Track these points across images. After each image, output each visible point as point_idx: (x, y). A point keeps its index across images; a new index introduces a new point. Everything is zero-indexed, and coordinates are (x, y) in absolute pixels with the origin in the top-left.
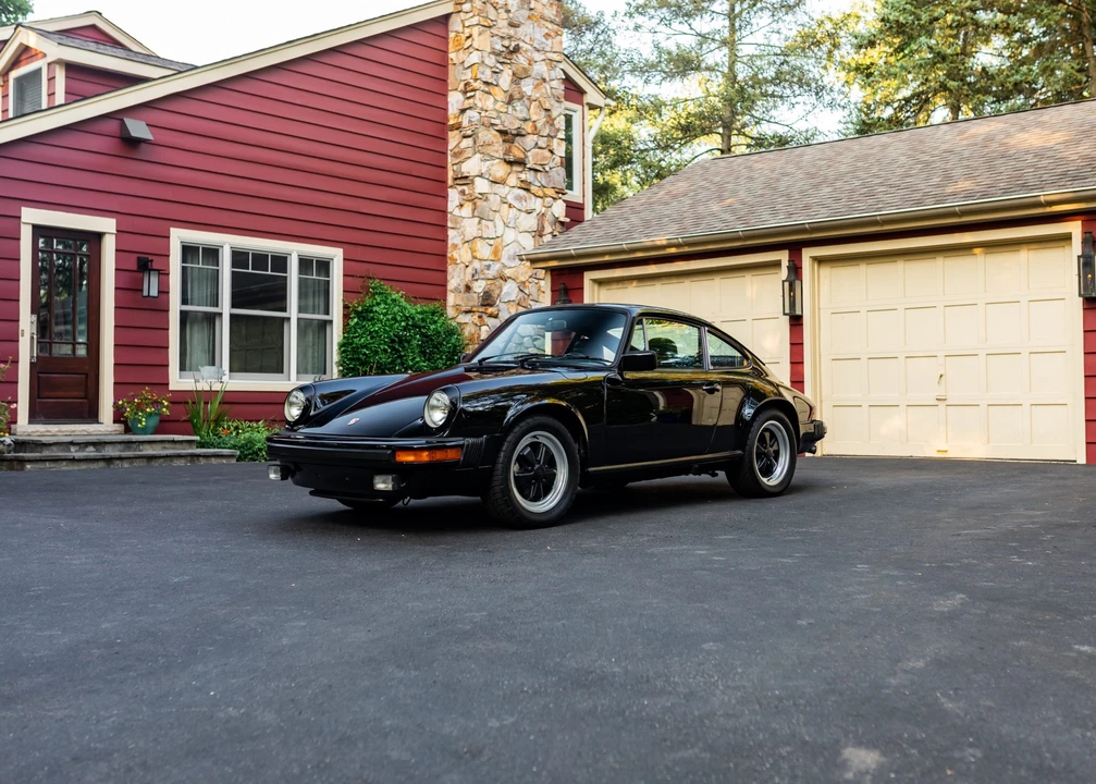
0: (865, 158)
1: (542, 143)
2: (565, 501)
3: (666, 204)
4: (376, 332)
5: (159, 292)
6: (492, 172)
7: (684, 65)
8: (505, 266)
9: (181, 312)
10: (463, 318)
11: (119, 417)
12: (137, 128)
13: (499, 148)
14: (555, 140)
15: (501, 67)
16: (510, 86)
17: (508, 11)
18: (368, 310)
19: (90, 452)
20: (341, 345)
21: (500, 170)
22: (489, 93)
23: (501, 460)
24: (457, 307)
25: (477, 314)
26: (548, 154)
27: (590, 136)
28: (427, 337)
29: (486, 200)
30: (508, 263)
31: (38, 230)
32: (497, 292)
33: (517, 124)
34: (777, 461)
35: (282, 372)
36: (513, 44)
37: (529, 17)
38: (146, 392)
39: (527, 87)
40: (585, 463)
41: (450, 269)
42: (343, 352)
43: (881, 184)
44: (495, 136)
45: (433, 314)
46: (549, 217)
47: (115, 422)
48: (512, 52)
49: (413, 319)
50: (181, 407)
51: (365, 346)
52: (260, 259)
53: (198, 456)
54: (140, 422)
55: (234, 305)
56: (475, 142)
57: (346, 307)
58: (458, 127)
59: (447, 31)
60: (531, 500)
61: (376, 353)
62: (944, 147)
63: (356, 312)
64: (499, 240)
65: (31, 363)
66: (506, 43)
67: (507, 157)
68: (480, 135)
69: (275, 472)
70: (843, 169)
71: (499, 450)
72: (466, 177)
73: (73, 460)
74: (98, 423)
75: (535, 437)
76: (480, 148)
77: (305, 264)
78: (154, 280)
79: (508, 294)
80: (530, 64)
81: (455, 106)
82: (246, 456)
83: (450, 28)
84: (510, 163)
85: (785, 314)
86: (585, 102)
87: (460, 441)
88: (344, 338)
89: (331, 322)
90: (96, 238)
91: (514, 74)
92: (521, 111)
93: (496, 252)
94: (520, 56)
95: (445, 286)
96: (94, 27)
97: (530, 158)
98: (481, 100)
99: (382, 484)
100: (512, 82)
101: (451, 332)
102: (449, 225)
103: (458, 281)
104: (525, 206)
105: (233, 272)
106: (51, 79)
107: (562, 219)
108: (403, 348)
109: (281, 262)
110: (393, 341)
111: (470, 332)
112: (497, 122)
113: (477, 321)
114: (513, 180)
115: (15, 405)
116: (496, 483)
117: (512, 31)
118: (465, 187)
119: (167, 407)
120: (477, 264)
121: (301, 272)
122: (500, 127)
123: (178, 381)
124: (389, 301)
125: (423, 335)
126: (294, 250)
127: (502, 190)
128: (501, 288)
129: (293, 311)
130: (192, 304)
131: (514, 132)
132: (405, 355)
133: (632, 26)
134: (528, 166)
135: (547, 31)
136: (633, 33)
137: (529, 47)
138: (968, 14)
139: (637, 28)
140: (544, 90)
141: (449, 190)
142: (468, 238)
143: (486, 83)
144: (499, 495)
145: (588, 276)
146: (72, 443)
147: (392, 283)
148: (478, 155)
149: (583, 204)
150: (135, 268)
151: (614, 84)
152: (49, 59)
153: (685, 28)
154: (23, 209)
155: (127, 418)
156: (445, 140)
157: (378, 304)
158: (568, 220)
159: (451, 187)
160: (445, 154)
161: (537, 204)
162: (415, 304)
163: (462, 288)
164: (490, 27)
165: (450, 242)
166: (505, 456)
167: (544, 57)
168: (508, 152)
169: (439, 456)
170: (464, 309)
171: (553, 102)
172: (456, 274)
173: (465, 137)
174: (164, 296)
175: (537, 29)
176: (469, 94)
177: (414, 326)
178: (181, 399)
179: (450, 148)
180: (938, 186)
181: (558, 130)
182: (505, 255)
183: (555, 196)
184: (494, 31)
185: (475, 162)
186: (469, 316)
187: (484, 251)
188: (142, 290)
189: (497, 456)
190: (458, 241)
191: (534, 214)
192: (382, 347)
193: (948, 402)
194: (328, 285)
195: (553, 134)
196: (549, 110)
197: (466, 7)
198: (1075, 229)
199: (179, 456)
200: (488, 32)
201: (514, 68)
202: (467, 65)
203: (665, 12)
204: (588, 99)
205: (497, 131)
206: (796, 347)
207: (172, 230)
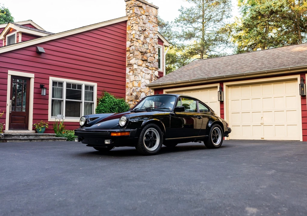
0: (240, 59)
1: (152, 55)
2: (159, 148)
3: (186, 71)
4: (106, 106)
5: (46, 94)
6: (138, 63)
7: (190, 36)
10: (130, 103)
11: (34, 128)
12: (41, 49)
13: (140, 56)
14: (155, 55)
15: (141, 35)
16: (143, 40)
18: (104, 100)
19: (26, 137)
20: (96, 110)
21: (140, 62)
22: (138, 42)
23: (141, 136)
24: (128, 99)
25: (134, 101)
26: (154, 58)
27: (165, 54)
28: (120, 107)
29: (137, 70)
30: (142, 88)
31: (13, 76)
32: (139, 95)
33: (145, 50)
34: (218, 138)
35: (80, 117)
36: (144, 29)
37: (148, 22)
38: (42, 121)
39: (148, 40)
40: (165, 137)
41: (126, 89)
43: (245, 66)
44: (139, 53)
45: (122, 101)
46: (154, 75)
47: (33, 130)
48: (144, 31)
49: (116, 102)
50: (52, 126)
52: (74, 86)
53: (56, 139)
54: (40, 130)
55: (67, 98)
56: (134, 55)
57: (98, 99)
58: (129, 51)
59: (126, 25)
60: (149, 147)
61: (106, 112)
62: (262, 56)
63: (101, 101)
64: (140, 81)
65: (10, 113)
66: (142, 28)
67: (142, 59)
68: (135, 53)
69: (77, 140)
70: (234, 62)
72: (131, 64)
73: (21, 140)
74: (28, 130)
75: (150, 129)
77: (87, 87)
78: (45, 91)
79: (142, 96)
80: (149, 34)
81: (128, 45)
82: (69, 139)
83: (127, 24)
84: (143, 61)
85: (219, 101)
86: (164, 45)
87: (129, 130)
88: (97, 107)
89: (94, 103)
90: (29, 79)
91: (144, 37)
92: (146, 47)
93: (139, 85)
94: (146, 32)
95: (125, 94)
96: (30, 24)
97: (149, 59)
98: (135, 43)
99: (107, 142)
100: (144, 39)
101: (126, 106)
102: (126, 77)
103: (129, 92)
104: (147, 72)
105: (67, 89)
106: (18, 37)
107: (157, 76)
108: (113, 110)
109: (80, 86)
110: (111, 108)
111: (132, 106)
112: (140, 49)
113: (134, 103)
114: (144, 65)
115: (5, 124)
116: (139, 142)
117: (144, 25)
118: (131, 67)
119: (47, 126)
120: (134, 88)
121: (85, 89)
123: (51, 119)
124: (110, 98)
125: (119, 107)
126: (84, 83)
127: (141, 68)
128: (140, 94)
129: (83, 100)
130: (55, 98)
131: (144, 52)
133: (176, 25)
134: (148, 61)
135: (153, 25)
136: (176, 27)
137: (148, 29)
138: (267, 22)
139: (178, 26)
140: (152, 41)
142: (131, 81)
143: (137, 39)
144: (140, 146)
145: (165, 91)
146: (20, 135)
147: (110, 93)
148: (134, 58)
149: (163, 72)
150: (39, 87)
151: (171, 41)
152: (17, 31)
153: (191, 26)
154: (8, 70)
155: (36, 129)
156: (125, 54)
157: (107, 98)
158: (159, 76)
159: (127, 67)
160: (125, 58)
161: (151, 72)
162: (117, 99)
163: (130, 94)
164: (138, 24)
165: (127, 82)
166: (142, 135)
167: (152, 32)
168: (142, 57)
169: (123, 134)
170: (130, 100)
171: (155, 44)
172: (128, 91)
173: (131, 53)
175: (151, 25)
176: (132, 42)
177: (117, 104)
178: (51, 124)
179: (127, 56)
180: (260, 66)
181: (156, 52)
182: (142, 85)
183: (155, 70)
184: (139, 25)
185: (134, 60)
186: (132, 102)
187: (136, 84)
188: (41, 94)
189: (140, 134)
190: (129, 81)
191: (150, 74)
192: (107, 110)
193: (264, 125)
194: (93, 93)
195: (155, 53)
196: (154, 46)
197: (132, 18)
198: (298, 77)
199: (51, 139)
200: (137, 25)
201: (144, 35)
202: (131, 34)
203: (185, 22)
204: (164, 44)
205: (140, 52)
206: (222, 110)
207: (50, 77)
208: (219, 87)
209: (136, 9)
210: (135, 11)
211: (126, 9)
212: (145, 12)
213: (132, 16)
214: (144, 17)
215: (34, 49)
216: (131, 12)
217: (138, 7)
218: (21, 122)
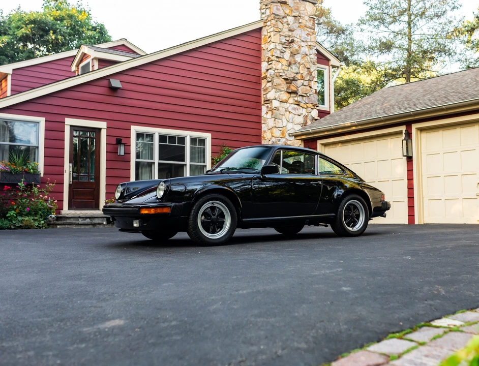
1: (306, 83)
3: (359, 108)
5: (125, 153)
6: (281, 97)
7: (387, 47)
9: (136, 162)
12: (115, 83)
13: (284, 86)
14: (312, 82)
15: (285, 50)
16: (290, 58)
17: (288, 24)
19: (88, 221)
21: (285, 96)
22: (279, 62)
26: (309, 88)
27: (333, 80)
29: (278, 110)
30: (288, 139)
31: (73, 128)
33: (293, 75)
34: (358, 219)
36: (291, 39)
37: (299, 27)
39: (298, 58)
40: (240, 217)
41: (263, 141)
43: (453, 92)
44: (282, 81)
46: (310, 117)
48: (290, 43)
52: (172, 138)
55: (160, 159)
56: (272, 84)
57: (212, 159)
60: (210, 233)
64: (284, 128)
65: (69, 184)
66: (287, 39)
67: (288, 90)
68: (275, 81)
70: (441, 86)
72: (269, 100)
73: (78, 224)
74: (99, 210)
75: (213, 203)
76: (275, 87)
77: (193, 140)
78: (122, 148)
80: (299, 48)
81: (264, 69)
83: (262, 34)
84: (290, 93)
85: (404, 156)
86: (330, 64)
87: (169, 204)
89: (206, 166)
90: (99, 130)
91: (291, 53)
92: (295, 69)
93: (283, 134)
94: (294, 44)
96: (123, 45)
97: (300, 90)
98: (275, 65)
99: (135, 224)
100: (291, 56)
102: (262, 122)
104: (297, 112)
105: (160, 145)
106: (93, 66)
107: (316, 118)
109: (182, 140)
112: (283, 74)
114: (291, 101)
117: (290, 33)
118: (268, 105)
120: (274, 139)
121: (191, 144)
122: (285, 77)
126: (188, 135)
127: (286, 105)
129: (188, 161)
130: (141, 159)
131: (291, 79)
133: (359, 30)
134: (299, 94)
135: (308, 32)
137: (299, 40)
139: (362, 30)
140: (306, 60)
141: (262, 106)
142: (270, 127)
143: (277, 57)
145: (319, 142)
146: (80, 217)
148: (274, 90)
149: (330, 111)
150: (115, 143)
152: (92, 57)
153: (386, 29)
154: (66, 119)
156: (260, 84)
158: (319, 118)
160: (260, 90)
161: (304, 112)
164: (279, 32)
165: (263, 130)
167: (306, 44)
168: (288, 88)
169: (159, 211)
171: (311, 64)
173: (268, 82)
174: (128, 155)
175: (303, 32)
176: (270, 63)
179: (262, 87)
181: (314, 77)
182: (287, 135)
183: (313, 107)
184: (281, 33)
185: (273, 93)
187: (277, 133)
188: (117, 153)
190: (266, 129)
191: (302, 116)
194: (204, 151)
195: (311, 79)
196: (308, 68)
197: (268, 24)
200: (278, 34)
201: (291, 50)
202: (269, 49)
203: (376, 23)
204: (331, 63)
205: (283, 78)
206: (410, 172)
207: (132, 126)
208: (404, 132)
209: (275, 7)
210: (274, 10)
211: (261, 9)
212: (292, 10)
213: (269, 19)
214: (290, 19)
215: (105, 82)
216: (268, 12)
217: (279, 4)
218: (89, 197)
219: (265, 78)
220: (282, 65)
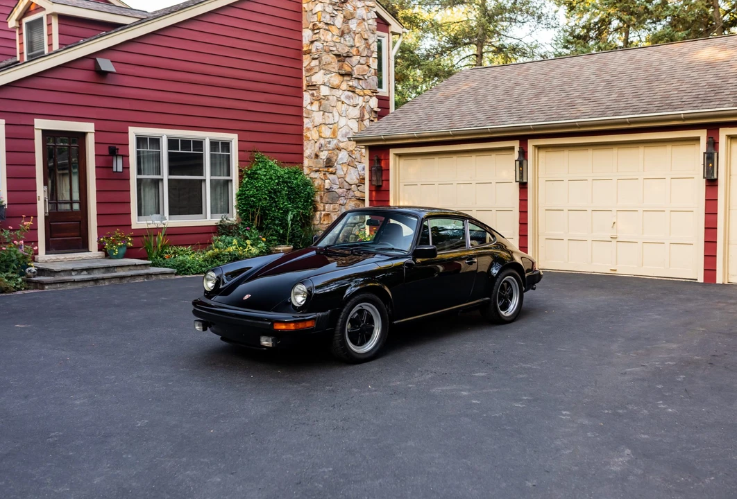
1: (363, 61)
2: (380, 344)
4: (260, 187)
5: (123, 168)
6: (331, 82)
8: (340, 141)
9: (138, 179)
10: (313, 175)
11: (101, 248)
12: (106, 65)
13: (335, 65)
14: (371, 59)
15: (336, 13)
16: (342, 25)
18: (255, 173)
19: (84, 276)
20: (238, 195)
21: (336, 80)
22: (329, 30)
23: (339, 324)
24: (310, 167)
25: (323, 173)
26: (367, 68)
27: (394, 52)
28: (291, 188)
29: (328, 99)
30: (341, 139)
31: (46, 133)
32: (335, 158)
33: (347, 49)
34: (511, 300)
35: (202, 213)
38: (118, 232)
39: (353, 25)
40: (392, 318)
41: (305, 143)
42: (239, 199)
44: (333, 58)
45: (295, 173)
46: (367, 107)
47: (99, 250)
48: (343, 3)
49: (283, 177)
50: (139, 239)
51: (253, 196)
52: (186, 143)
53: (151, 274)
54: (115, 251)
55: (170, 173)
56: (320, 63)
57: (240, 171)
60: (358, 346)
61: (260, 200)
63: (247, 174)
64: (336, 125)
65: (45, 217)
67: (340, 71)
68: (323, 58)
69: (199, 326)
71: (339, 318)
72: (315, 85)
73: (74, 282)
74: (89, 251)
75: (361, 306)
76: (324, 67)
77: (214, 144)
78: (120, 161)
79: (342, 158)
80: (354, 10)
81: (307, 39)
82: (181, 272)
84: (342, 75)
85: (516, 181)
86: (390, 31)
87: (313, 315)
88: (240, 190)
89: (231, 180)
90: (83, 135)
91: (344, 17)
92: (349, 41)
93: (334, 133)
94: (348, 5)
95: (302, 154)
97: (355, 71)
98: (324, 35)
99: (266, 342)
100: (343, 22)
101: (306, 184)
102: (304, 115)
103: (311, 151)
104: (352, 102)
105: (169, 153)
106: (49, 25)
107: (376, 109)
108: (277, 196)
109: (199, 144)
110: (270, 192)
111: (318, 184)
112: (334, 49)
113: (322, 177)
114: (344, 86)
115: (36, 247)
116: (337, 338)
118: (314, 92)
119: (130, 242)
120: (322, 141)
121: (211, 150)
122: (336, 52)
123: (137, 223)
124: (267, 167)
126: (207, 136)
127: (338, 93)
128: (337, 155)
129: (208, 175)
130: (144, 174)
131: (345, 55)
132: (278, 201)
134: (354, 76)
140: (364, 27)
141: (304, 93)
142: (316, 124)
143: (327, 24)
144: (338, 345)
145: (392, 152)
146: (73, 270)
147: (269, 154)
148: (322, 71)
149: (389, 97)
150: (107, 153)
151: (409, 12)
152: (48, 11)
154: (35, 120)
155: (106, 249)
156: (301, 61)
157: (260, 169)
158: (379, 110)
159: (305, 91)
160: (301, 69)
161: (360, 101)
162: (284, 167)
163: (313, 156)
165: (305, 126)
167: (363, 5)
168: (341, 68)
169: (301, 326)
170: (314, 169)
171: (370, 34)
172: (309, 147)
173: (314, 59)
174: (126, 170)
176: (316, 31)
177: (284, 182)
178: (140, 234)
179: (304, 65)
181: (373, 52)
182: (339, 134)
183: (371, 95)
185: (320, 76)
186: (318, 173)
187: (327, 132)
188: (112, 168)
189: (337, 321)
190: (310, 125)
191: (358, 107)
192: (263, 196)
193: (618, 240)
194: (228, 158)
195: (369, 55)
196: (367, 39)
198: (703, 134)
199: (139, 275)
201: (344, 13)
202: (314, 12)
204: (392, 29)
205: (334, 55)
206: (523, 202)
207: (130, 128)
208: (517, 149)
218: (73, 234)
219: (309, 52)
220: (333, 35)
